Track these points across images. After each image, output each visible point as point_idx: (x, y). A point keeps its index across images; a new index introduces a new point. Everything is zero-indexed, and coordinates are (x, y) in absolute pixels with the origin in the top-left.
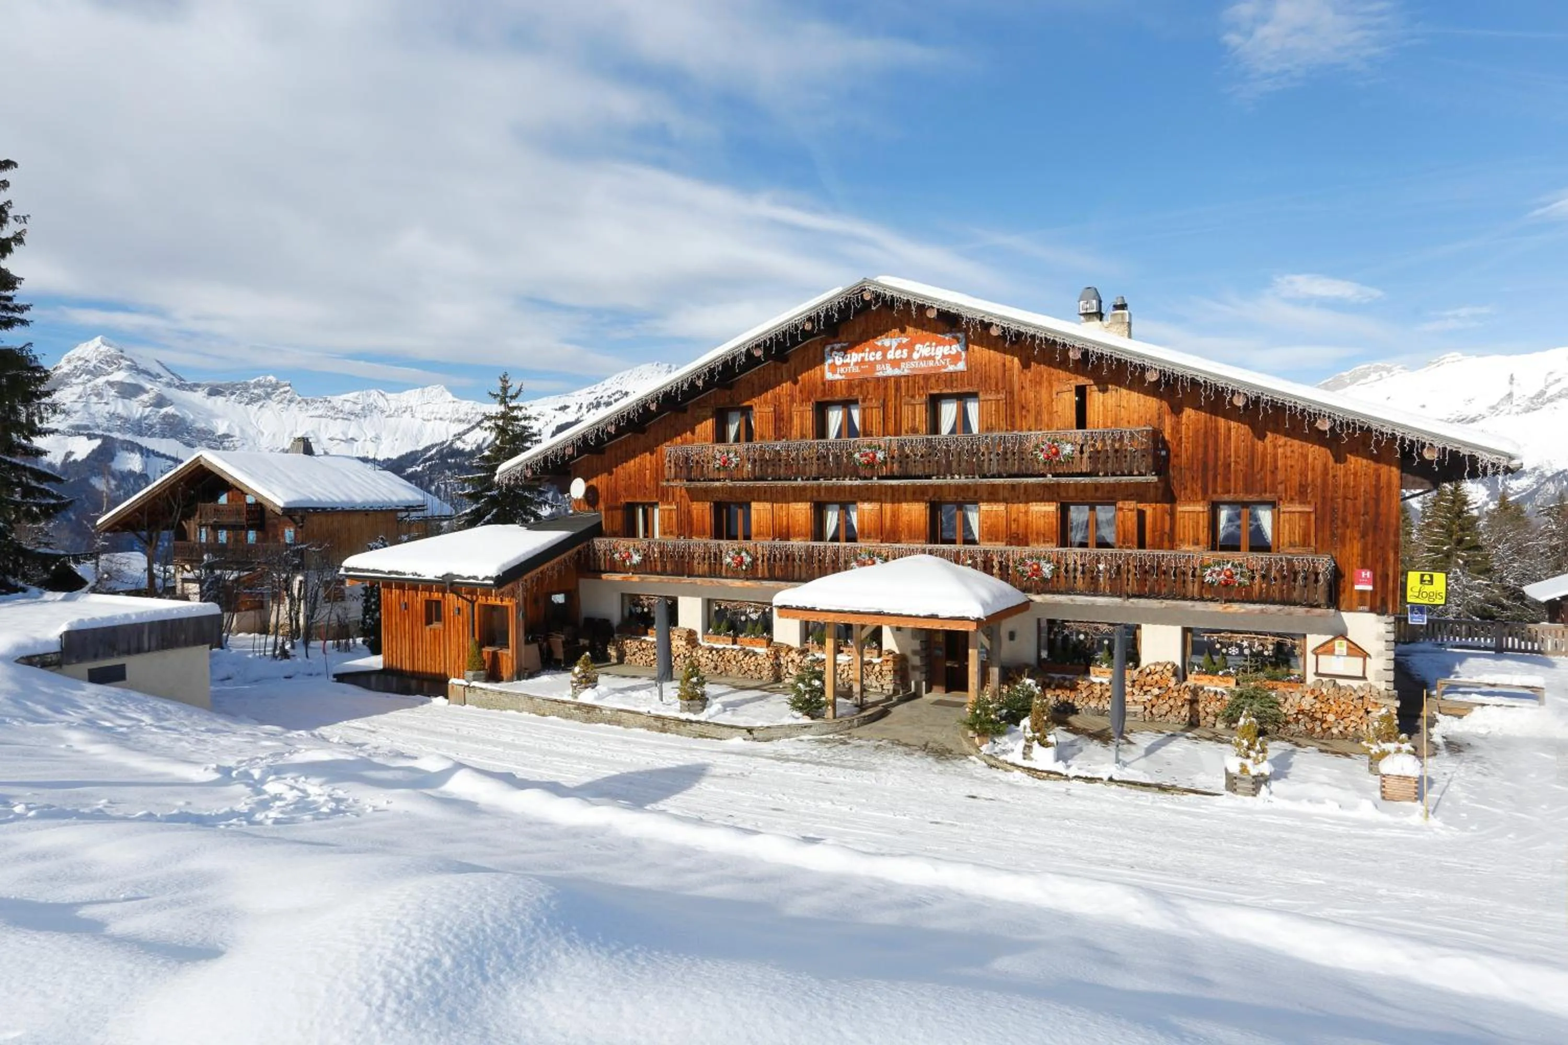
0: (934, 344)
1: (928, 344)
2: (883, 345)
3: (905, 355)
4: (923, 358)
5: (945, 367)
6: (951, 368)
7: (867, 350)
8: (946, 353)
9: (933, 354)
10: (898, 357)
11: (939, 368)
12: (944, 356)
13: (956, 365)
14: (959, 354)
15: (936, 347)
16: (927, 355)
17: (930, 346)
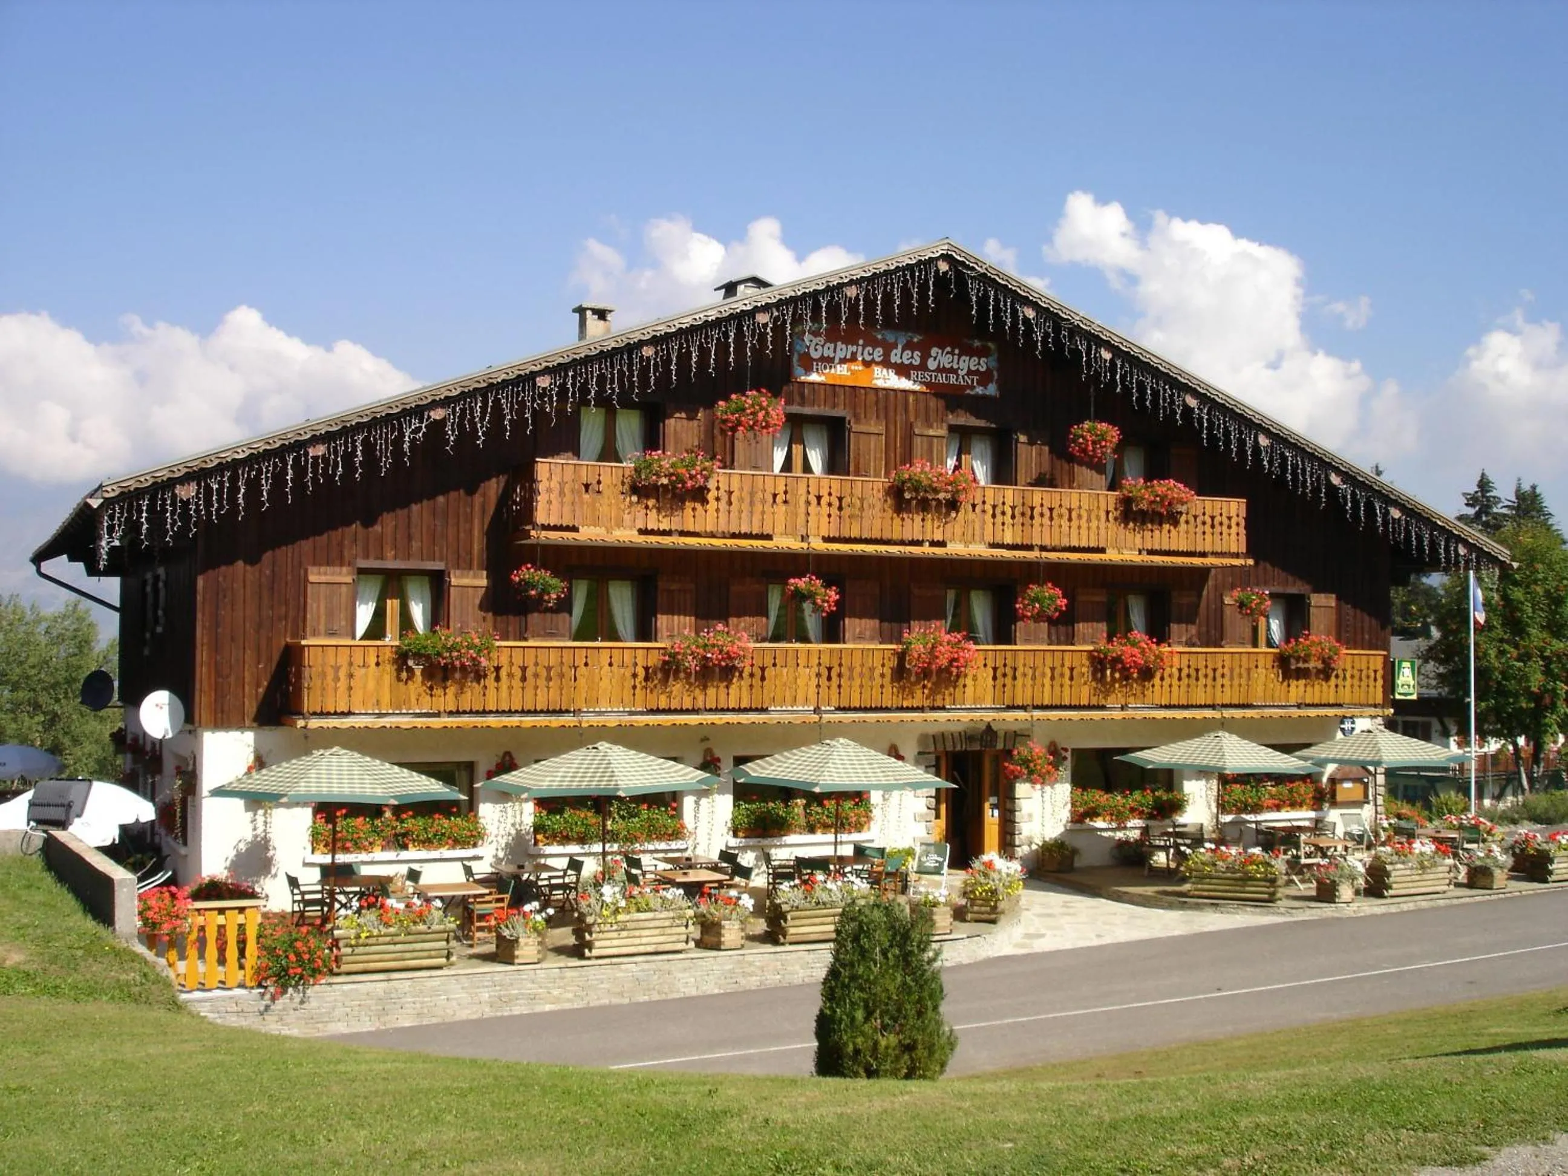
0: (957, 351)
1: (949, 349)
2: (884, 339)
3: (917, 362)
4: (940, 370)
5: (972, 388)
6: (979, 390)
7: (861, 342)
8: (973, 368)
9: (955, 366)
10: (907, 362)
11: (963, 388)
12: (970, 372)
13: (985, 386)
14: (989, 371)
15: (960, 356)
16: (948, 366)
17: (952, 353)
